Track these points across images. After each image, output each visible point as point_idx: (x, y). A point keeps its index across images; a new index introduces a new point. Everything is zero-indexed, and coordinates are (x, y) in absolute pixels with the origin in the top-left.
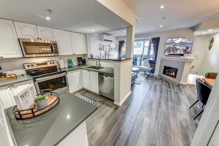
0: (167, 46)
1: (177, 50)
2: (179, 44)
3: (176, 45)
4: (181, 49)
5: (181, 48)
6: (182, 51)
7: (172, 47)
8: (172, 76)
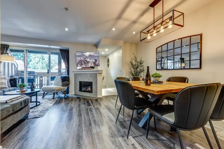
0: (78, 59)
2: (89, 57)
3: (86, 58)
4: (91, 62)
8: (89, 92)
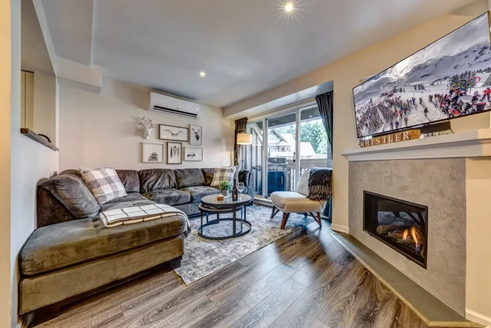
0: (363, 105)
1: (405, 108)
3: (395, 91)
5: (425, 96)
6: (430, 106)
7: (380, 106)
